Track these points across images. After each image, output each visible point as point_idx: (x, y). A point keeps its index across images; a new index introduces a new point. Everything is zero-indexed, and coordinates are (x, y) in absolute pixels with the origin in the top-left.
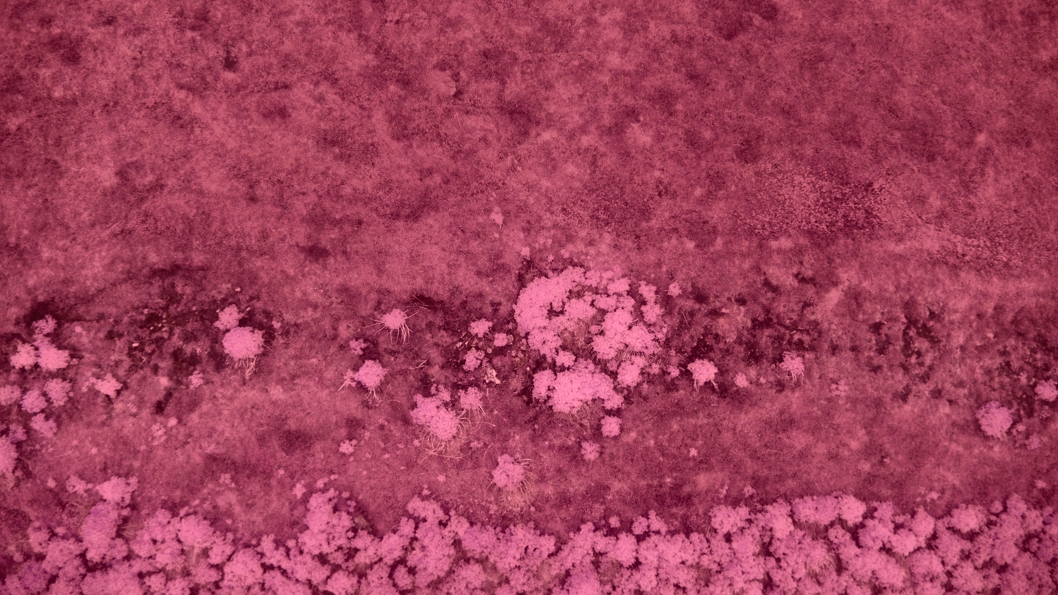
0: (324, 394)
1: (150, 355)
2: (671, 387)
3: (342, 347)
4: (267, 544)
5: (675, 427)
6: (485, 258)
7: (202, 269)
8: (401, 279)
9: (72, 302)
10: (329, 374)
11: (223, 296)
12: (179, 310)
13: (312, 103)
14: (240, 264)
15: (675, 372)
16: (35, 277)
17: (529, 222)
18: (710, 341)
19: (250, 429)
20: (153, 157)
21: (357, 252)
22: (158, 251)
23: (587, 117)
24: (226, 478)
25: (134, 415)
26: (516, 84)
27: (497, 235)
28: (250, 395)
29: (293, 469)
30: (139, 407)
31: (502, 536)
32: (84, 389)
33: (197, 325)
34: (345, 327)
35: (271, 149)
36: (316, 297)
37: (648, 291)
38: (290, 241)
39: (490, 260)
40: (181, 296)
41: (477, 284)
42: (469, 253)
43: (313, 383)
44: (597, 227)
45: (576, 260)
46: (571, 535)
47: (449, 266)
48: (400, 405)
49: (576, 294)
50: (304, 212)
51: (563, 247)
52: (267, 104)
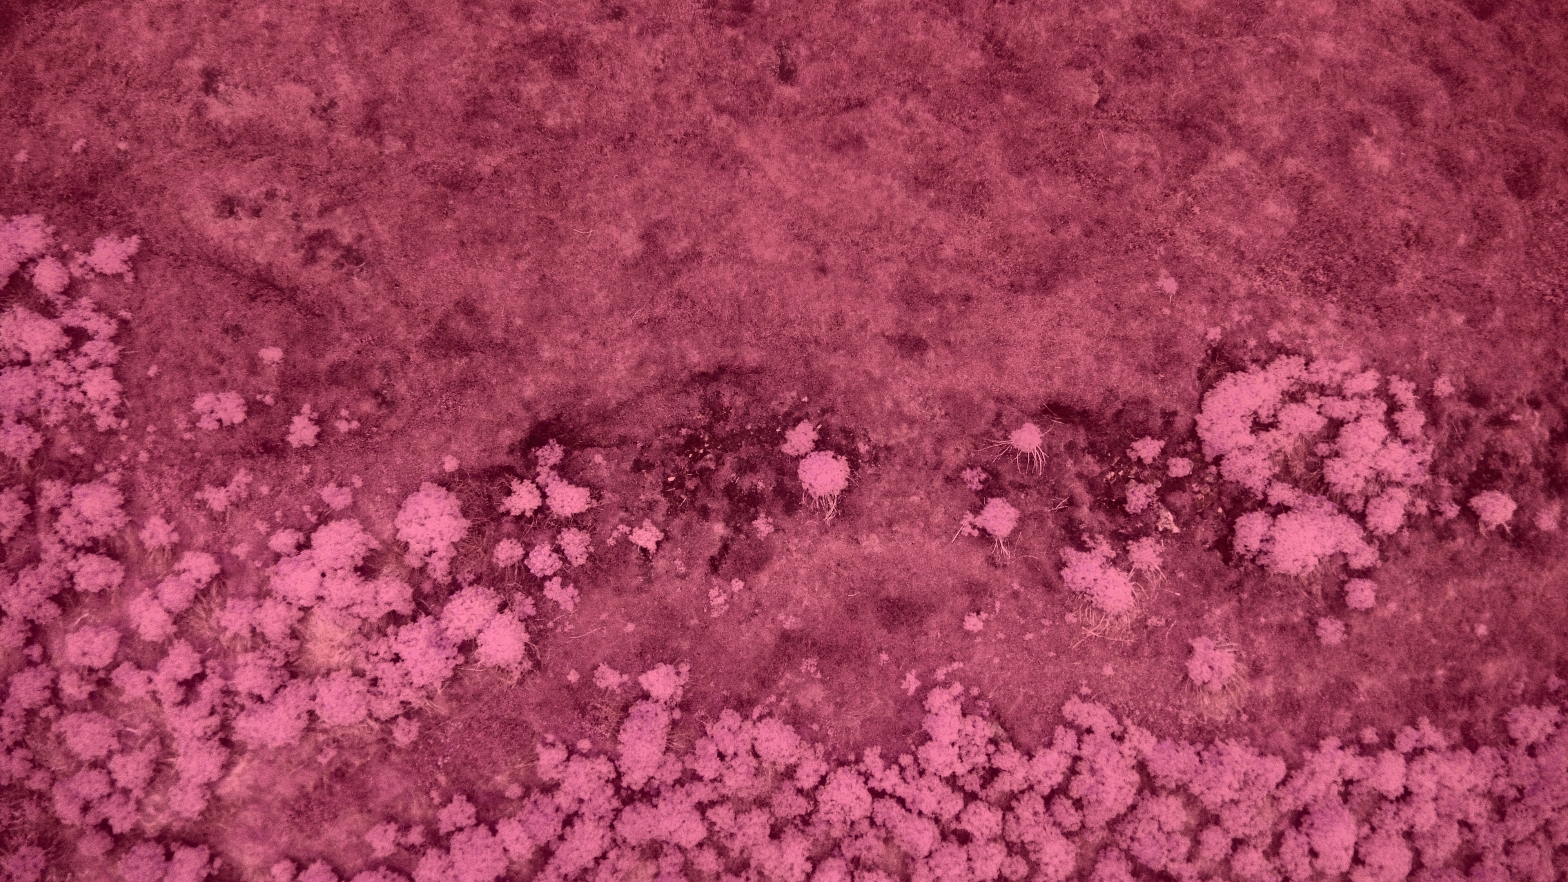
0: (933, 546)
1: (694, 493)
2: (1445, 533)
3: (948, 480)
4: (872, 759)
5: (1452, 593)
6: (1150, 345)
7: (756, 371)
8: (1030, 380)
9: (584, 419)
10: (938, 517)
11: (786, 409)
12: (728, 429)
13: (898, 126)
14: (807, 364)
15: (1452, 511)
16: (533, 386)
17: (1212, 290)
18: (1495, 463)
19: (835, 594)
20: (687, 213)
21: (963, 342)
22: (700, 348)
23: (1292, 131)
24: (809, 665)
25: (683, 577)
26: (1186, 84)
27: (1167, 311)
28: (834, 548)
29: (898, 653)
30: (688, 565)
31: (1206, 755)
32: (611, 542)
33: (754, 450)
34: (952, 450)
35: (843, 196)
36: (913, 408)
37: (1403, 390)
38: (873, 328)
39: (1157, 349)
40: (728, 410)
41: (1140, 384)
42: (1126, 338)
43: (916, 531)
44: (1313, 295)
45: (1289, 346)
46: (1307, 755)
47: (1098, 358)
48: (1039, 563)
49: (1294, 397)
50: (890, 286)
51: (1268, 326)
52: (838, 131)
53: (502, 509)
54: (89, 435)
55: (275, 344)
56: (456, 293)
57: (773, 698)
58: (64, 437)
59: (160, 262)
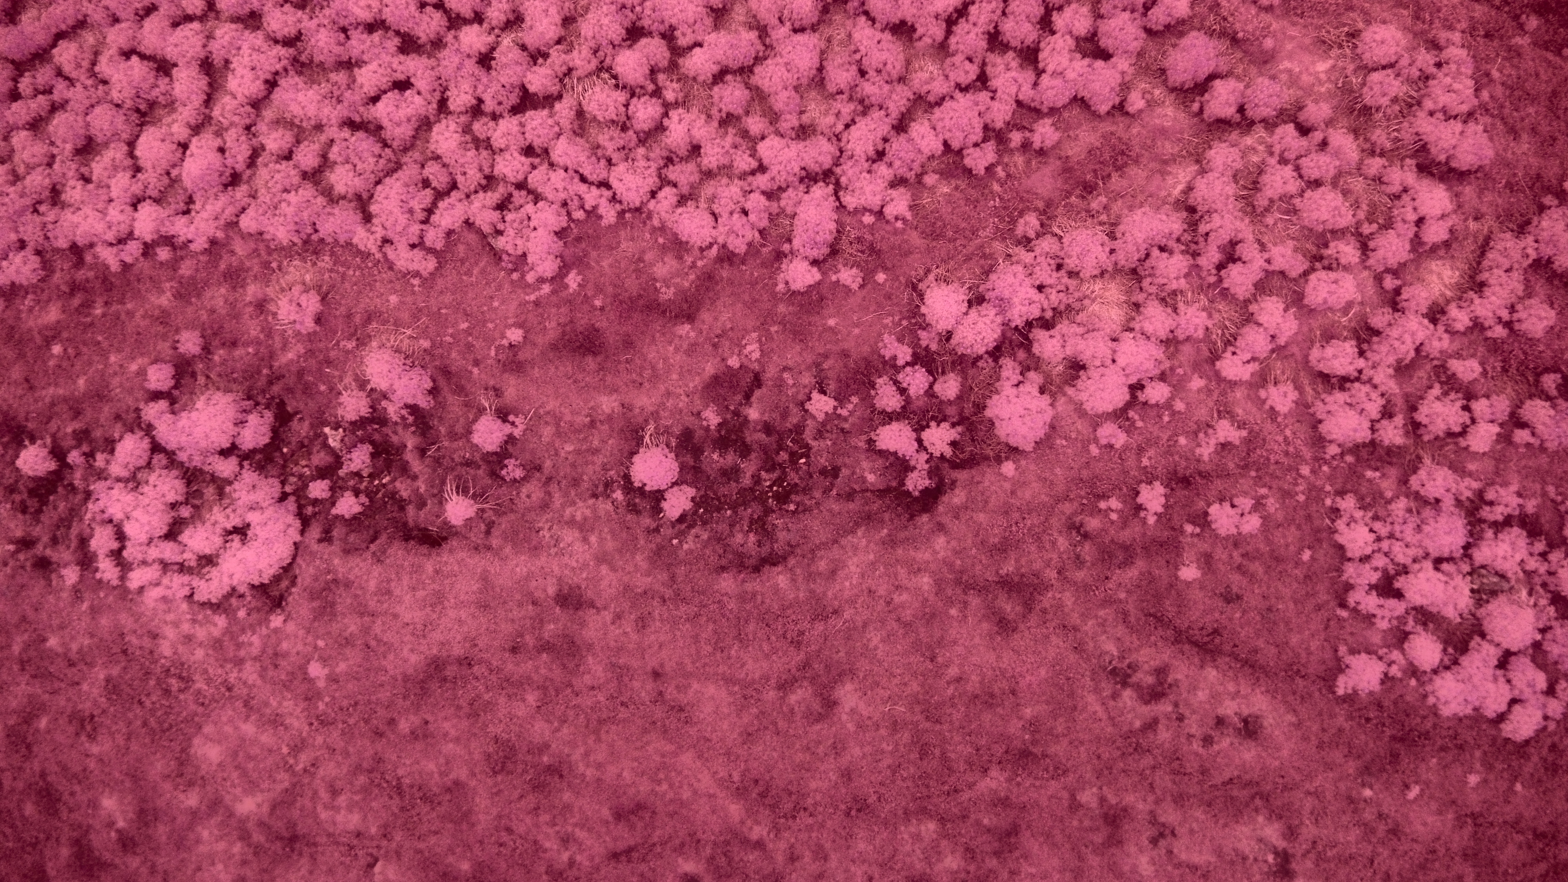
0: (552, 405)
1: (781, 447)
2: (82, 436)
3: (539, 468)
4: (609, 214)
6: (339, 608)
7: (723, 569)
8: (456, 568)
9: (887, 516)
10: (547, 432)
11: (693, 531)
12: (749, 511)
14: (673, 578)
15: (74, 457)
16: (937, 548)
17: (276, 666)
18: (33, 503)
19: (643, 357)
20: (792, 731)
21: (520, 605)
22: (776, 590)
23: (191, 835)
24: (668, 294)
25: (785, 369)
27: (321, 643)
28: (645, 399)
29: (586, 307)
30: (782, 380)
31: (309, 230)
32: (855, 399)
33: (723, 490)
34: (534, 497)
35: (637, 754)
36: (569, 536)
37: (107, 570)
38: (608, 616)
39: (333, 605)
40: (750, 530)
41: (351, 569)
42: (362, 615)
43: (568, 417)
44: (182, 664)
45: (209, 612)
46: (220, 235)
47: (389, 592)
48: (454, 393)
49: (208, 561)
50: (590, 659)
51: (227, 631)
52: (640, 825)
53: (959, 429)
54: (1363, 490)
55: (1188, 584)
56: (1018, 640)
57: (700, 263)
58: (1388, 487)
59: (1314, 668)
